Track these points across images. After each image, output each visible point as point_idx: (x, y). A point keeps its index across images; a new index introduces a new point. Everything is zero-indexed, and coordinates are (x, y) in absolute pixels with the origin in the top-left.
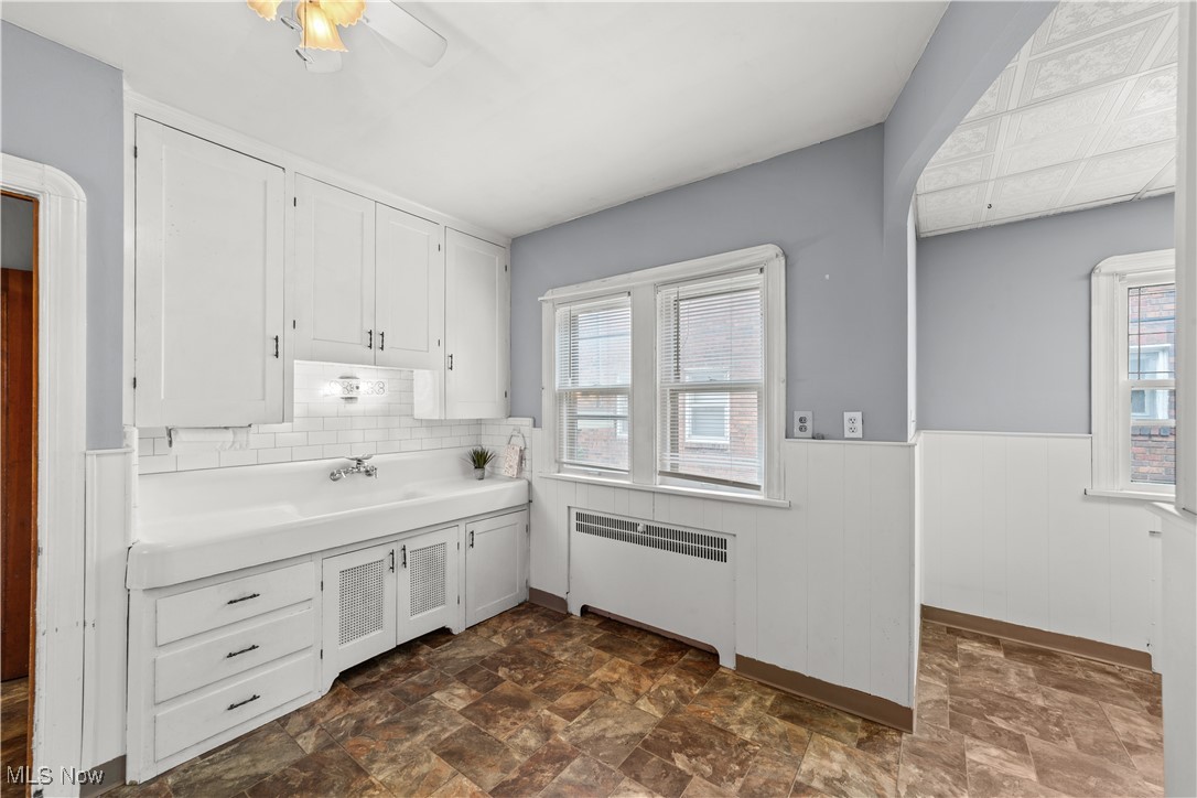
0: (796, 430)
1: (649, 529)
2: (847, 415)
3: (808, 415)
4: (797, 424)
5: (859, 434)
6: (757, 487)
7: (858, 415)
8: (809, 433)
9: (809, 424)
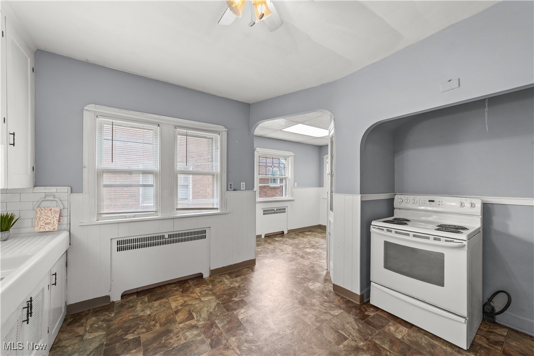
0: (229, 188)
1: (170, 236)
2: (242, 183)
3: (232, 184)
4: (229, 186)
5: (244, 189)
6: (217, 209)
7: (244, 183)
8: (232, 189)
9: (232, 186)
